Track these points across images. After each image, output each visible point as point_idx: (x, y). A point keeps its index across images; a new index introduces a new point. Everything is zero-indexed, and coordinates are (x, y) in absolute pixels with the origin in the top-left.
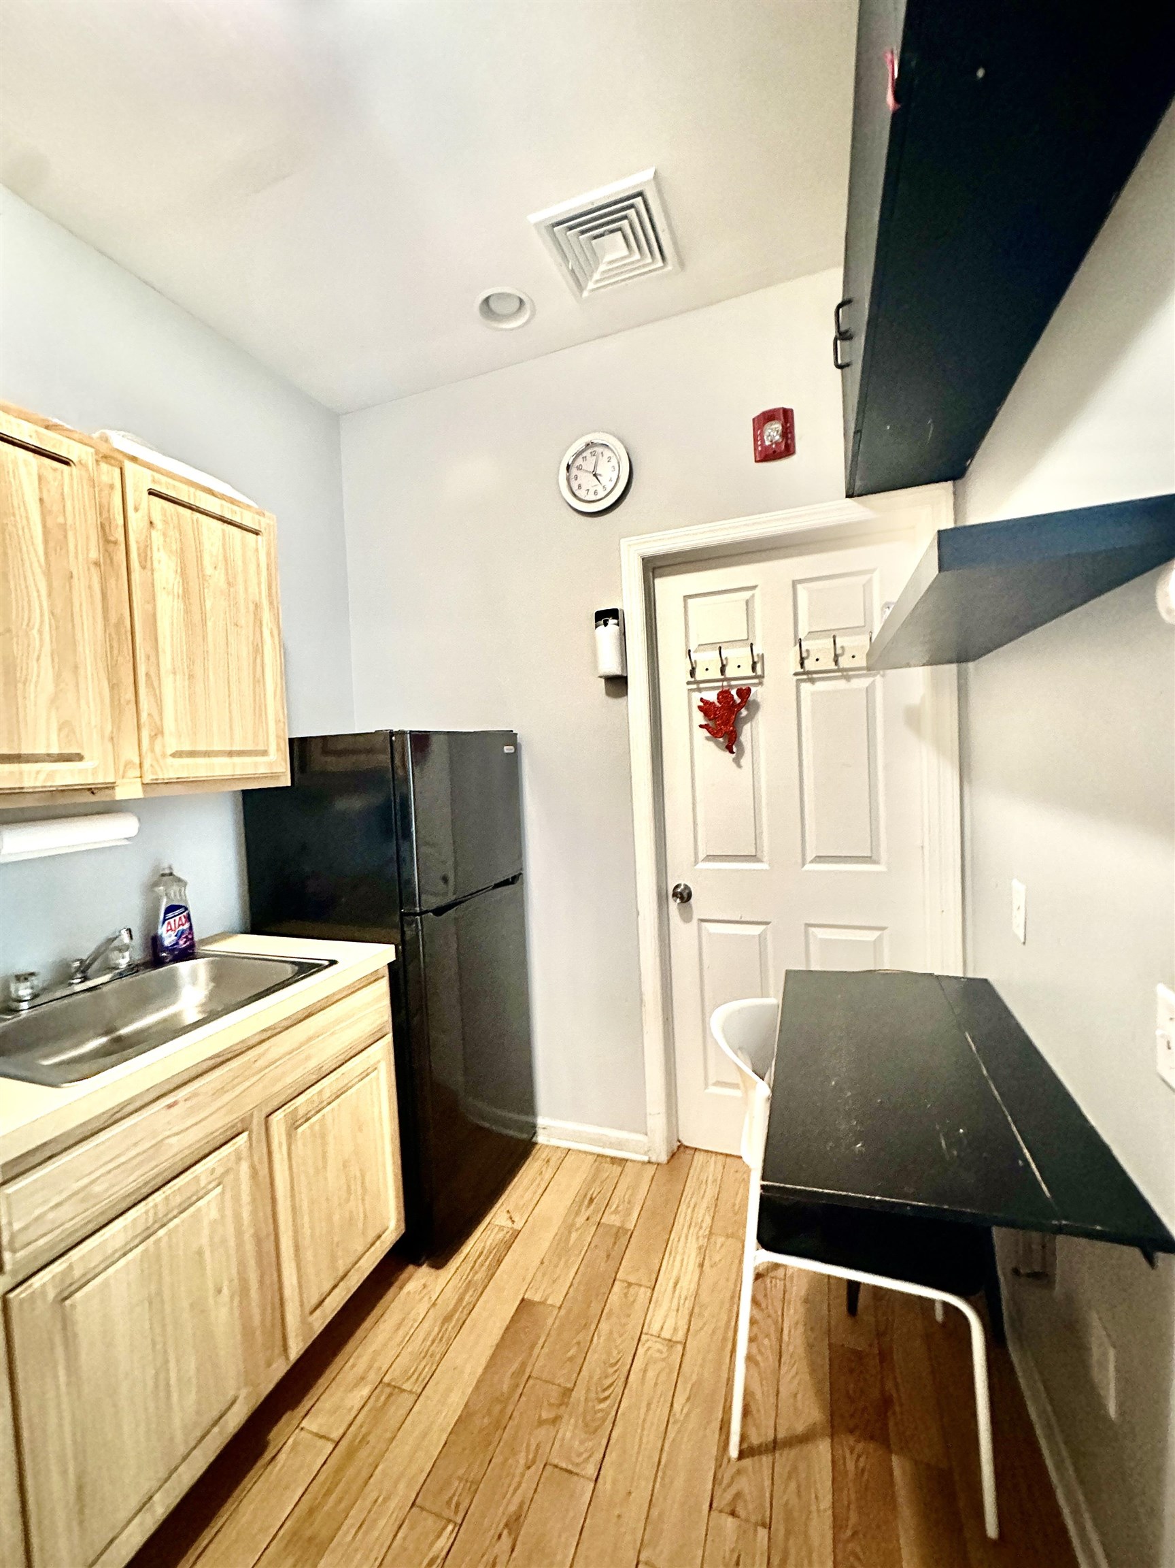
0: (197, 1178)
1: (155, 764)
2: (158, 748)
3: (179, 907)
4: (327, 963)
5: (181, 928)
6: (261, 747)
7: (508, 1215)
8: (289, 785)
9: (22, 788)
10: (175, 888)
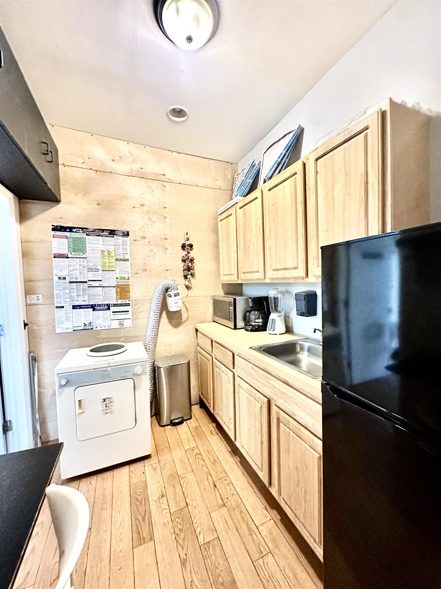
0: (256, 394)
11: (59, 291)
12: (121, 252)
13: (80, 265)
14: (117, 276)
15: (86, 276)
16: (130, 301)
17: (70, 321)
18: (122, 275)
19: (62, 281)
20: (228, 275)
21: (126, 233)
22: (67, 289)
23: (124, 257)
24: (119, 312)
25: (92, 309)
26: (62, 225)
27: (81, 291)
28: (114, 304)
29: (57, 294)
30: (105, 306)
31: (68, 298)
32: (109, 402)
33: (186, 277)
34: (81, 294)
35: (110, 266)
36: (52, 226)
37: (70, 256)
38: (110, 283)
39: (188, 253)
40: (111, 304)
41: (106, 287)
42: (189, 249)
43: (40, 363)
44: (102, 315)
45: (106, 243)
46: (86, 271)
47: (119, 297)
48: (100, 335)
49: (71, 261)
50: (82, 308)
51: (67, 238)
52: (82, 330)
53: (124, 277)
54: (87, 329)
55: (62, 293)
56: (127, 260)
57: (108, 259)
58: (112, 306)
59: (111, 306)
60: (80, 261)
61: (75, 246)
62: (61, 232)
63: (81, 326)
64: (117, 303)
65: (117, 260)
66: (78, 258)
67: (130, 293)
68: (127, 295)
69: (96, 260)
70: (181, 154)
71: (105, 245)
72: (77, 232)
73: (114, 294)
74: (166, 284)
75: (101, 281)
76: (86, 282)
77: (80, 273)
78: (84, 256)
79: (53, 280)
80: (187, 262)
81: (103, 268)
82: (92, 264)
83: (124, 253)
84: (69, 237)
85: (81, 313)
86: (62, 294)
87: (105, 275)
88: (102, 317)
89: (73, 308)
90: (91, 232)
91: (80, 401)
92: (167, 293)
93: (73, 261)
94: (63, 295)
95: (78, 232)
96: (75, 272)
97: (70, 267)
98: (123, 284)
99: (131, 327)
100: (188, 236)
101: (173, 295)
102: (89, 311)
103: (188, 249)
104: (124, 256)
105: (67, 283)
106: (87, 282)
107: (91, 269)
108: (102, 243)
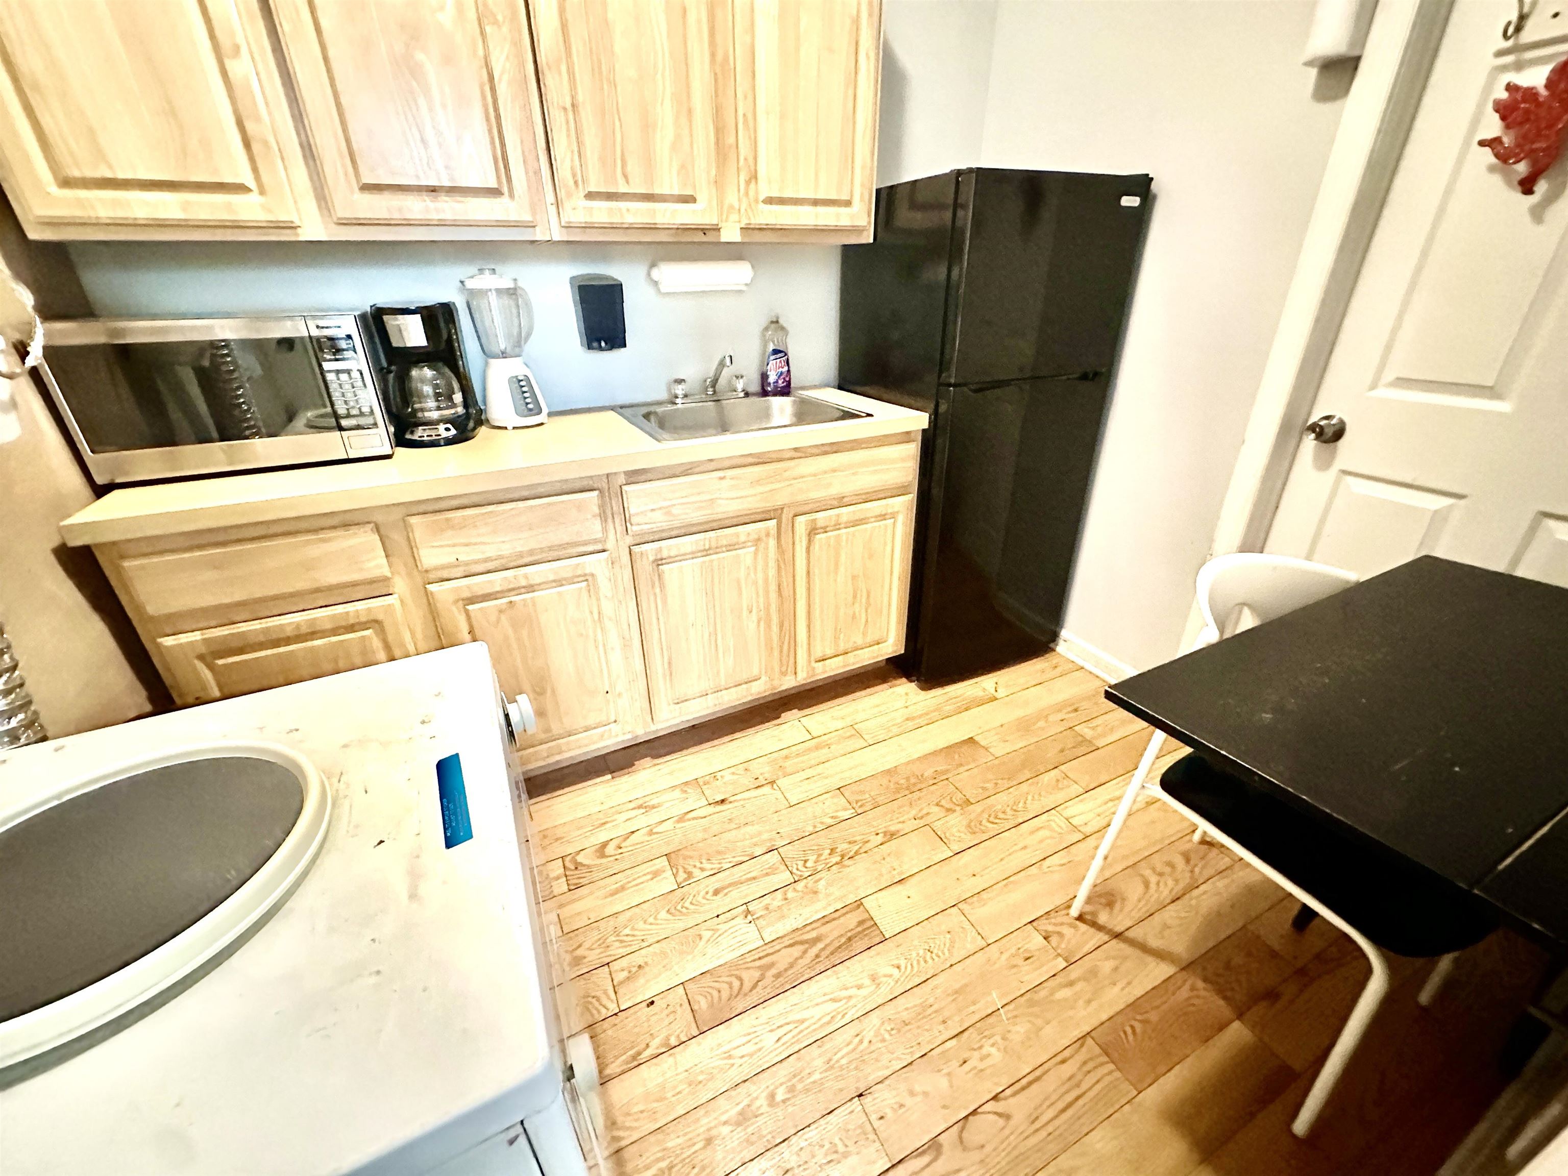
0: (737, 535)
1: (749, 210)
2: (752, 193)
3: (780, 352)
4: (864, 415)
5: (781, 370)
6: (845, 197)
7: (995, 685)
8: (871, 241)
9: (656, 224)
10: (780, 333)
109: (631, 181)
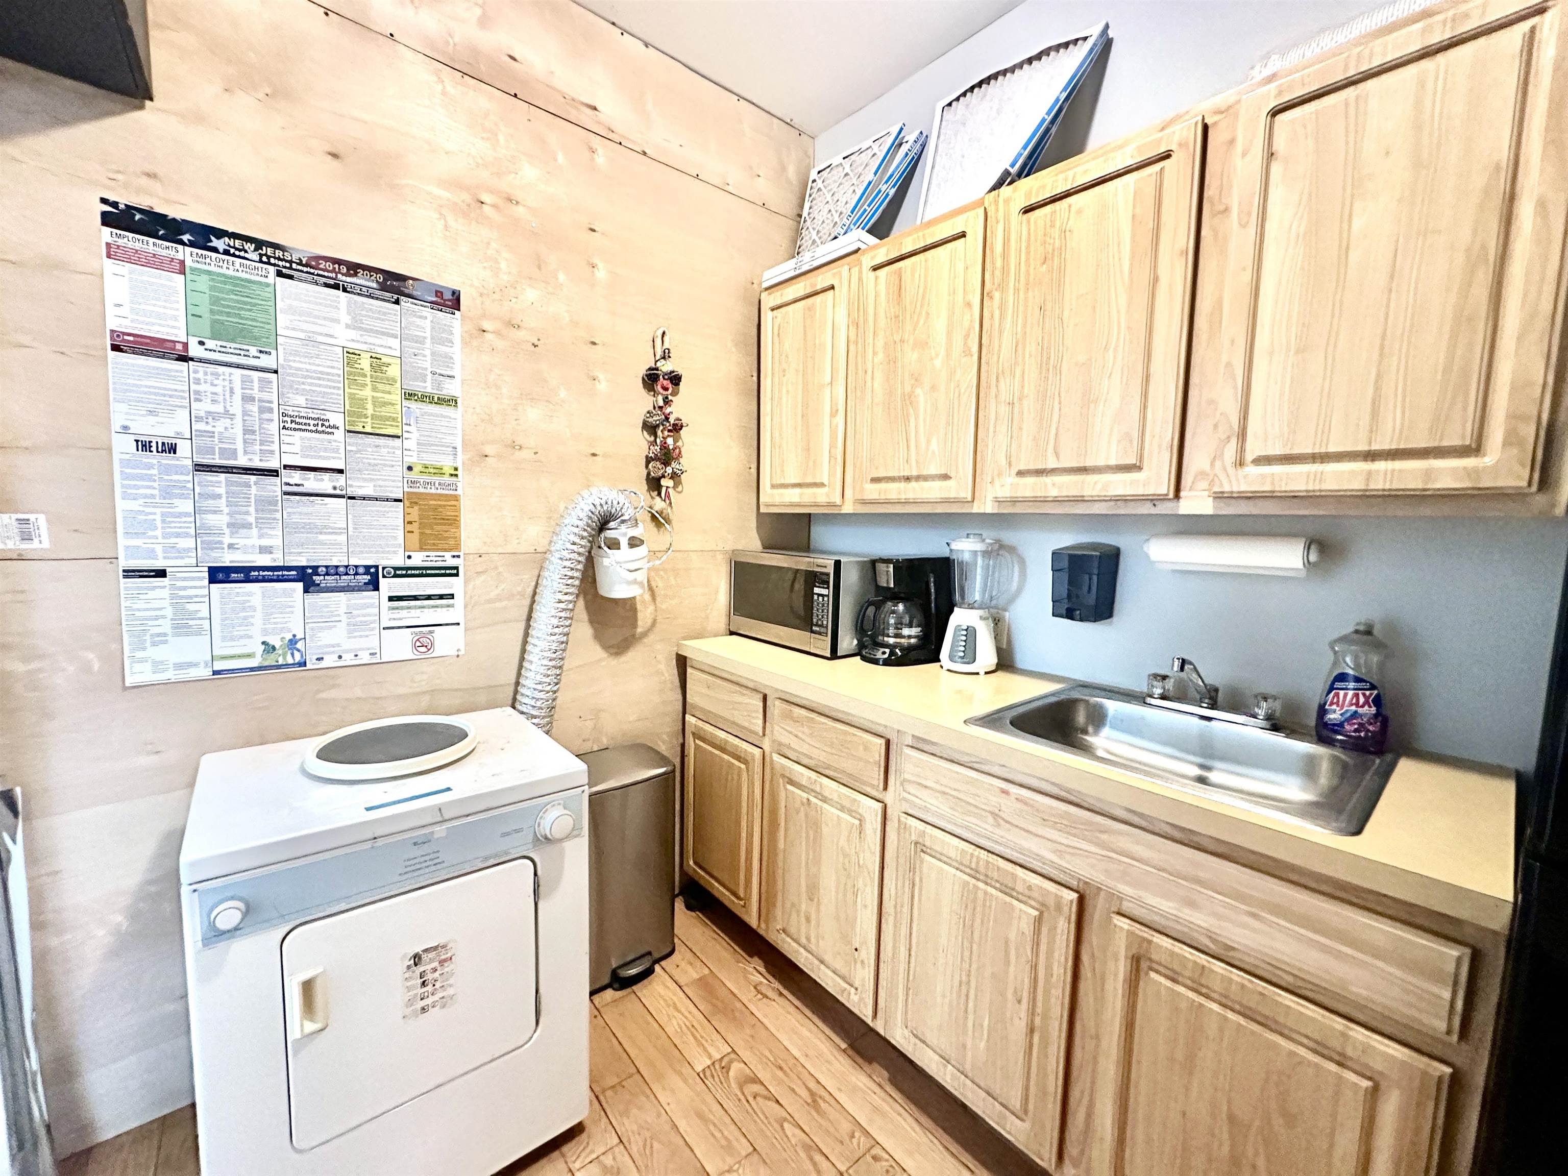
0: (1014, 877)
5: (1354, 708)
9: (1083, 497)
11: (141, 501)
12: (426, 369)
13: (248, 399)
14: (409, 461)
15: (275, 447)
16: (458, 556)
17: (199, 633)
18: (432, 459)
19: (153, 458)
20: (799, 485)
21: (448, 296)
22: (182, 496)
23: (439, 388)
24: (415, 598)
25: (300, 585)
26: (159, 209)
27: (252, 509)
28: (395, 569)
29: (131, 515)
30: (356, 574)
31: (187, 535)
32: (436, 964)
33: (654, 484)
34: (251, 519)
35: (381, 418)
36: (104, 201)
37: (195, 351)
38: (381, 483)
39: (667, 402)
40: (384, 568)
41: (364, 499)
42: (670, 391)
43: (39, 824)
44: (343, 609)
45: (368, 323)
46: (274, 427)
47: (415, 537)
48: (334, 686)
49: (200, 375)
50: (256, 580)
51: (182, 272)
52: (252, 669)
53: (439, 464)
54: (279, 667)
55: (158, 511)
56: (451, 402)
57: (374, 389)
58: (389, 573)
59: (384, 576)
60: (245, 381)
61: (221, 313)
62: (151, 240)
63: (249, 656)
64: (409, 563)
65: (410, 396)
66: (238, 366)
67: (458, 527)
68: (446, 535)
69: (320, 386)
70: (651, 49)
71: (361, 329)
72: (234, 255)
73: (395, 528)
74: (603, 502)
75: (341, 471)
76: (274, 473)
77: (247, 431)
78: (266, 361)
79: (109, 450)
80: (659, 433)
81: (352, 423)
82: (301, 400)
83: (438, 371)
84: (192, 269)
85: (248, 601)
86: (158, 518)
87: (358, 451)
88: (344, 618)
89: (213, 580)
90: (298, 264)
91: (308, 987)
92: (602, 536)
93: (209, 377)
94: (163, 521)
95: (237, 253)
96: (220, 426)
97: (197, 400)
98: (433, 491)
99: (460, 653)
100: (666, 345)
101: (624, 543)
102: (286, 593)
103: (666, 389)
104: (439, 386)
105: (180, 470)
106: (277, 471)
107: (297, 420)
108: (346, 319)
109: (1061, 456)
